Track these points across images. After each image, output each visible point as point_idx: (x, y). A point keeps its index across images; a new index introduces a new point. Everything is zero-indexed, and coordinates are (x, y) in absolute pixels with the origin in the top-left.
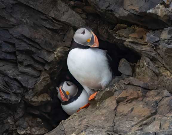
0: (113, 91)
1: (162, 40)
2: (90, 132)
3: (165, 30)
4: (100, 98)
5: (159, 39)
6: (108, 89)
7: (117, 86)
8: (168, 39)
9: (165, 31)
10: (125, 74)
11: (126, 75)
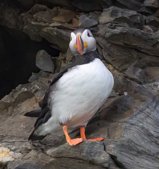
0: (33, 92)
1: (101, 24)
2: (8, 143)
3: (105, 11)
4: (13, 101)
5: (97, 23)
6: (26, 90)
7: (38, 85)
8: (110, 23)
9: (105, 13)
10: (45, 70)
11: (46, 72)
